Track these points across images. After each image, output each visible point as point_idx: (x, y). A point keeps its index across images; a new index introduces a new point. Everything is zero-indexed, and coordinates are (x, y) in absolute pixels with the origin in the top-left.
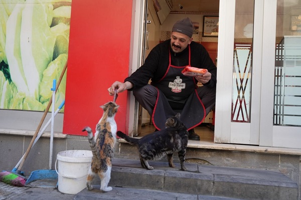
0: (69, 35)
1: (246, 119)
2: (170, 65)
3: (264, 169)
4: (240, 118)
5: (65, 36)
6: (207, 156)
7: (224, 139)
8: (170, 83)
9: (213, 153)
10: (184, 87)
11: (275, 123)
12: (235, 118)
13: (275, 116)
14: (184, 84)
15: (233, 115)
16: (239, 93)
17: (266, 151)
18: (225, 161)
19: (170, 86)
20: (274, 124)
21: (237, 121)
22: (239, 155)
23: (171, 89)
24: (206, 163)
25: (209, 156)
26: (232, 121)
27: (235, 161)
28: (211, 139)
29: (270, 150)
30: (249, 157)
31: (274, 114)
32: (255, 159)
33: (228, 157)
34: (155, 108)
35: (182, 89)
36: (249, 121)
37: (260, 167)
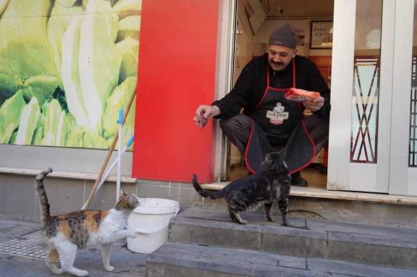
0: (138, 53)
1: (370, 159)
2: (268, 87)
3: (396, 226)
4: (363, 158)
5: (133, 54)
6: (318, 207)
7: (341, 185)
8: (269, 112)
9: (326, 204)
10: (287, 117)
11: (411, 164)
12: (355, 158)
13: (412, 154)
14: (287, 113)
15: (352, 154)
16: (361, 123)
17: (398, 201)
18: (342, 213)
19: (268, 116)
20: (410, 166)
21: (358, 161)
22: (361, 206)
23: (269, 119)
24: (317, 217)
25: (321, 208)
26: (352, 161)
27: (355, 214)
28: (323, 185)
29: (404, 200)
30: (375, 209)
31: (410, 152)
32: (384, 212)
33: (347, 209)
34: (248, 144)
35: (284, 120)
36: (375, 161)
37: (391, 223)
